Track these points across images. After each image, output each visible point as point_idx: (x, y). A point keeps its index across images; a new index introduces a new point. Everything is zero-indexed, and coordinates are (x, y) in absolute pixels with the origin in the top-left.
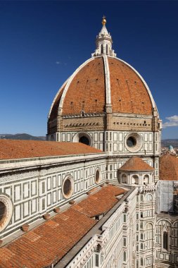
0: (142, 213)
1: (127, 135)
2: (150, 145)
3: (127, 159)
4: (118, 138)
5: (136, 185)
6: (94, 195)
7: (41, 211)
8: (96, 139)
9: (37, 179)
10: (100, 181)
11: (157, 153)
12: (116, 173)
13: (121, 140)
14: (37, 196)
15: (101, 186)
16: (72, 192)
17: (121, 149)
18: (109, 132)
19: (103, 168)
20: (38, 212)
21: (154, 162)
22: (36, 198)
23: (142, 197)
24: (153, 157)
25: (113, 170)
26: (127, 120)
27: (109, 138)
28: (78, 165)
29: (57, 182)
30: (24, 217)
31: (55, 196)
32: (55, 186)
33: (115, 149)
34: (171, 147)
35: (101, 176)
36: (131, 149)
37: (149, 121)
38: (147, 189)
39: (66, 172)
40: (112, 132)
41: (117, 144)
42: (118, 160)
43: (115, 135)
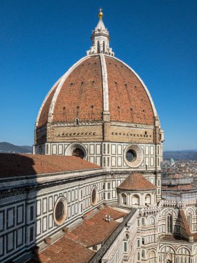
0: (143, 239)
1: (126, 147)
2: (152, 159)
3: (126, 176)
4: (117, 150)
5: (137, 207)
6: (91, 220)
7: (29, 243)
8: (92, 152)
9: (24, 202)
10: (96, 203)
11: (159, 168)
12: (114, 192)
13: (120, 153)
14: (24, 224)
15: (98, 208)
16: (65, 217)
17: (120, 164)
18: (107, 144)
19: (100, 186)
20: (24, 245)
21: (156, 179)
22: (22, 227)
23: (143, 220)
24: (155, 173)
25: (111, 189)
26: (127, 130)
27: (106, 151)
28: (72, 184)
29: (48, 205)
30: (7, 252)
31: (45, 223)
32: (45, 211)
33: (114, 164)
34: (172, 160)
35: (97, 195)
36: (131, 164)
37: (150, 132)
38: (149, 210)
39: (58, 193)
40: (110, 144)
41: (116, 158)
42: (116, 176)
43: (114, 147)
